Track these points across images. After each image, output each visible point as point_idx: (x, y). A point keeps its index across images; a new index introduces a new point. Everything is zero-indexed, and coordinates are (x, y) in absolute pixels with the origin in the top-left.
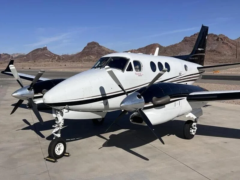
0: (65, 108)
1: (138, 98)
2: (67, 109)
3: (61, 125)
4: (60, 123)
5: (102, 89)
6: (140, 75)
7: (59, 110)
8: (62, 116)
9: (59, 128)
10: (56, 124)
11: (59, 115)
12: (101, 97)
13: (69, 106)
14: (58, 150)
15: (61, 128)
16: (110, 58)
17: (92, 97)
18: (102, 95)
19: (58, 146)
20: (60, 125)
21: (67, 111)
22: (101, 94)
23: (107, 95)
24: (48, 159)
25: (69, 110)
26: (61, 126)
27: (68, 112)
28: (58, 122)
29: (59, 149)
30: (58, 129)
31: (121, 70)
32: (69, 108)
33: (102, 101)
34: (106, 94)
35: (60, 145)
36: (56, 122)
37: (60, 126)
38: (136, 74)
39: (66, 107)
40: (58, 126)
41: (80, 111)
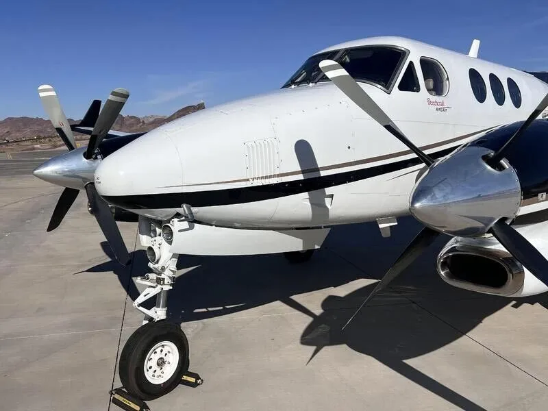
0: (178, 215)
1: (489, 167)
2: (187, 219)
3: (167, 275)
4: (163, 269)
5: (303, 149)
6: (442, 109)
7: (159, 223)
8: (170, 243)
9: (159, 286)
10: (151, 271)
11: (160, 239)
12: (300, 177)
13: (194, 209)
14: (155, 367)
15: (167, 288)
16: (341, 53)
17: (279, 176)
18: (303, 172)
19: (158, 350)
20: (163, 276)
21: (185, 225)
22: (299, 169)
23: (323, 173)
24: (121, 399)
25: (194, 221)
26: (167, 281)
27: (191, 228)
28: (156, 266)
29: (161, 363)
30: (157, 290)
31: (379, 86)
32: (191, 213)
33: (305, 195)
34: (318, 170)
35: (163, 346)
36: (151, 265)
37: (164, 279)
38: (430, 103)
39: (183, 209)
40: (159, 281)
41: (237, 225)
